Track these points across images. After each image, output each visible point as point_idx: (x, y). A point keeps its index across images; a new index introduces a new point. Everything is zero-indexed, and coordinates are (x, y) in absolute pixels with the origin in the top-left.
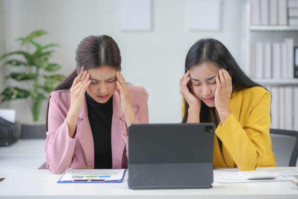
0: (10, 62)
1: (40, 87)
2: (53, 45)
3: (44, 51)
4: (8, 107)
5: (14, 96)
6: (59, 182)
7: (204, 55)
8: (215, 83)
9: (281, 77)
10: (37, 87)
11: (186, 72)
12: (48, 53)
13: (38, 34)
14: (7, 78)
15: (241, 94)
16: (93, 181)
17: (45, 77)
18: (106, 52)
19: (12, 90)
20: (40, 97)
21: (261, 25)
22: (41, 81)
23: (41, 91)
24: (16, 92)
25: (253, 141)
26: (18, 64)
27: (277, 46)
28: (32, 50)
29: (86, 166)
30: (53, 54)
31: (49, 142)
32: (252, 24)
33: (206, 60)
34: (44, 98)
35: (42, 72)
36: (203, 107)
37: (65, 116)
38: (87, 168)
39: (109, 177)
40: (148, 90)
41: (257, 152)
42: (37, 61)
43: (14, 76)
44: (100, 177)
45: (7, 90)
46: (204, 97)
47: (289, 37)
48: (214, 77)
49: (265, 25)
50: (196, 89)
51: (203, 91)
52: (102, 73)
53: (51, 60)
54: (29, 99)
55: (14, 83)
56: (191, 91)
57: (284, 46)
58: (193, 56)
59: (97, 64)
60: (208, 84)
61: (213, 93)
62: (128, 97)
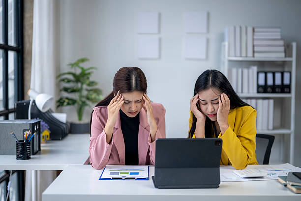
0: (63, 80)
1: (83, 97)
2: (92, 68)
3: (87, 72)
4: (61, 112)
5: (65, 104)
6: (101, 179)
7: (210, 83)
8: (218, 103)
9: (249, 92)
10: (81, 96)
11: (195, 94)
12: (89, 74)
13: (83, 60)
14: (61, 90)
15: (235, 111)
16: (127, 179)
17: (87, 90)
18: (136, 80)
19: (64, 99)
20: (84, 104)
21: (236, 56)
22: (84, 93)
23: (84, 99)
24: (67, 101)
25: (244, 147)
26: (69, 81)
27: (246, 71)
28: (78, 72)
29: (119, 163)
30: (92, 75)
31: (93, 146)
32: (229, 56)
33: (211, 86)
34: (86, 105)
35: (85, 86)
36: (207, 120)
37: (105, 126)
38: (120, 164)
39: (138, 174)
40: (165, 107)
41: (248, 156)
42: (81, 79)
43: (66, 90)
44: (131, 174)
45: (61, 99)
46: (209, 114)
47: (254, 65)
48: (218, 99)
49: (238, 56)
50: (203, 108)
51: (209, 109)
52: (133, 96)
53: (92, 79)
54: (76, 105)
55: (65, 94)
56: (199, 109)
57: (251, 71)
58: (202, 83)
59: (130, 89)
60: (212, 104)
61: (216, 110)
62: (152, 114)
